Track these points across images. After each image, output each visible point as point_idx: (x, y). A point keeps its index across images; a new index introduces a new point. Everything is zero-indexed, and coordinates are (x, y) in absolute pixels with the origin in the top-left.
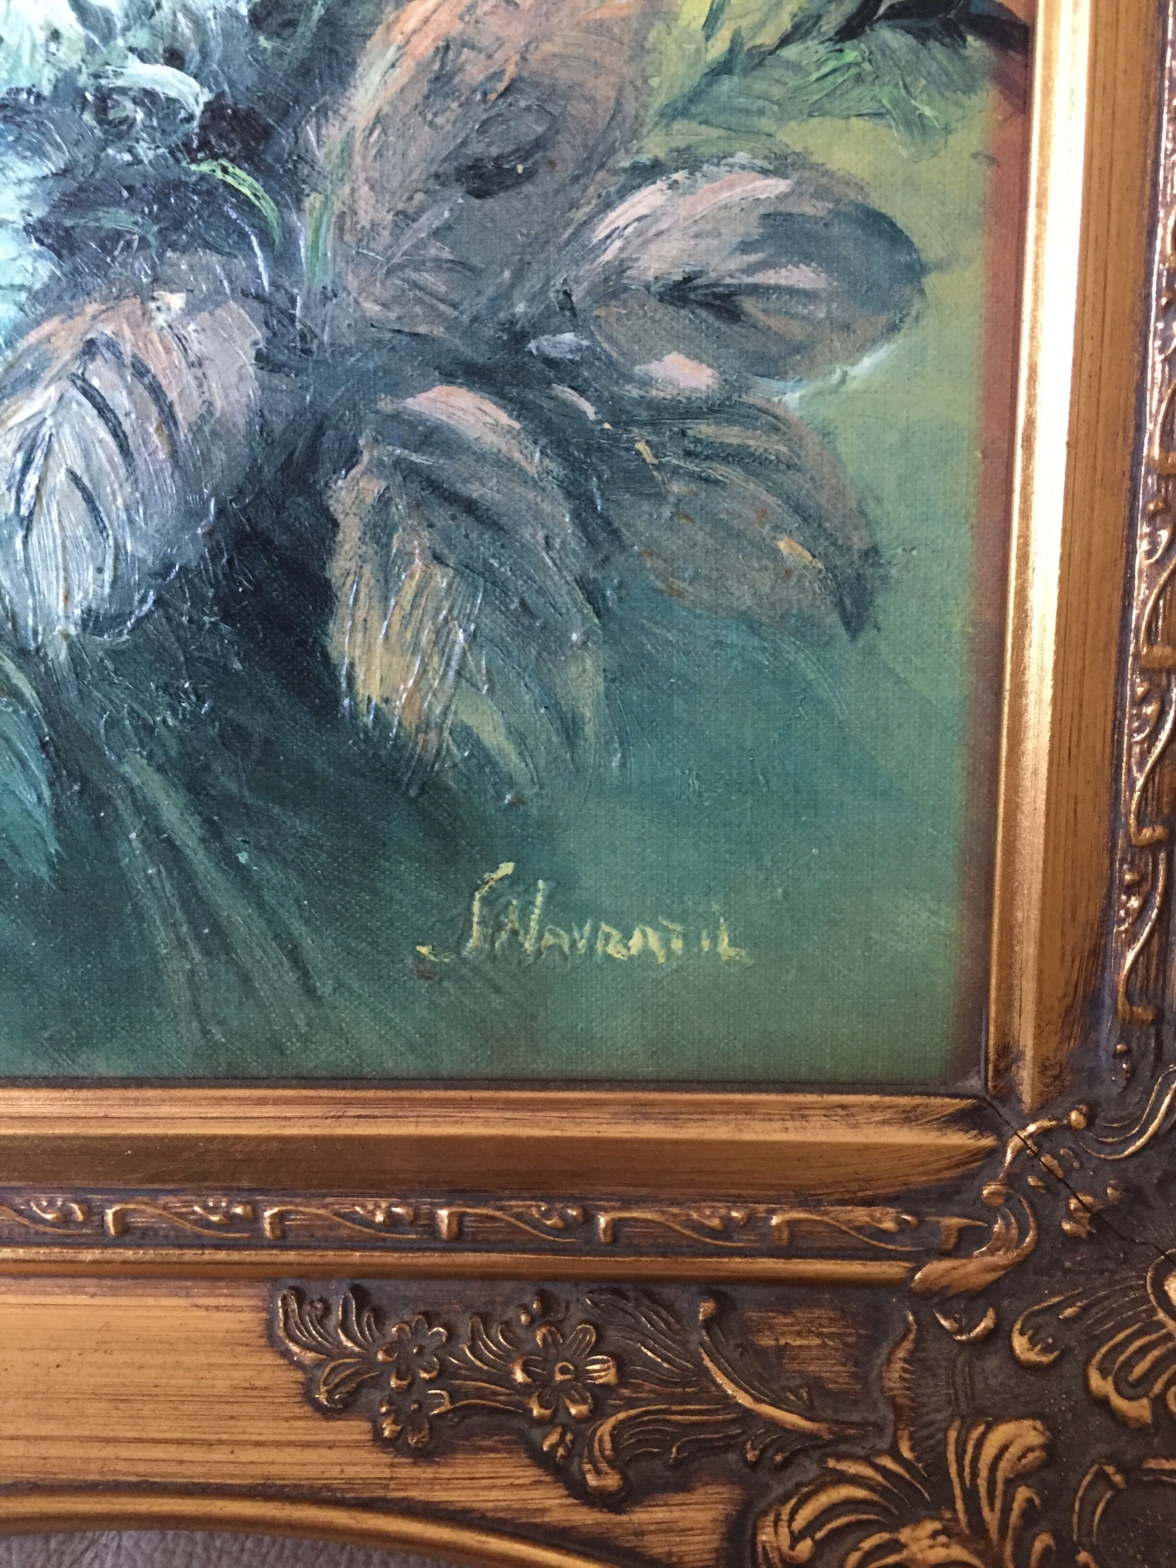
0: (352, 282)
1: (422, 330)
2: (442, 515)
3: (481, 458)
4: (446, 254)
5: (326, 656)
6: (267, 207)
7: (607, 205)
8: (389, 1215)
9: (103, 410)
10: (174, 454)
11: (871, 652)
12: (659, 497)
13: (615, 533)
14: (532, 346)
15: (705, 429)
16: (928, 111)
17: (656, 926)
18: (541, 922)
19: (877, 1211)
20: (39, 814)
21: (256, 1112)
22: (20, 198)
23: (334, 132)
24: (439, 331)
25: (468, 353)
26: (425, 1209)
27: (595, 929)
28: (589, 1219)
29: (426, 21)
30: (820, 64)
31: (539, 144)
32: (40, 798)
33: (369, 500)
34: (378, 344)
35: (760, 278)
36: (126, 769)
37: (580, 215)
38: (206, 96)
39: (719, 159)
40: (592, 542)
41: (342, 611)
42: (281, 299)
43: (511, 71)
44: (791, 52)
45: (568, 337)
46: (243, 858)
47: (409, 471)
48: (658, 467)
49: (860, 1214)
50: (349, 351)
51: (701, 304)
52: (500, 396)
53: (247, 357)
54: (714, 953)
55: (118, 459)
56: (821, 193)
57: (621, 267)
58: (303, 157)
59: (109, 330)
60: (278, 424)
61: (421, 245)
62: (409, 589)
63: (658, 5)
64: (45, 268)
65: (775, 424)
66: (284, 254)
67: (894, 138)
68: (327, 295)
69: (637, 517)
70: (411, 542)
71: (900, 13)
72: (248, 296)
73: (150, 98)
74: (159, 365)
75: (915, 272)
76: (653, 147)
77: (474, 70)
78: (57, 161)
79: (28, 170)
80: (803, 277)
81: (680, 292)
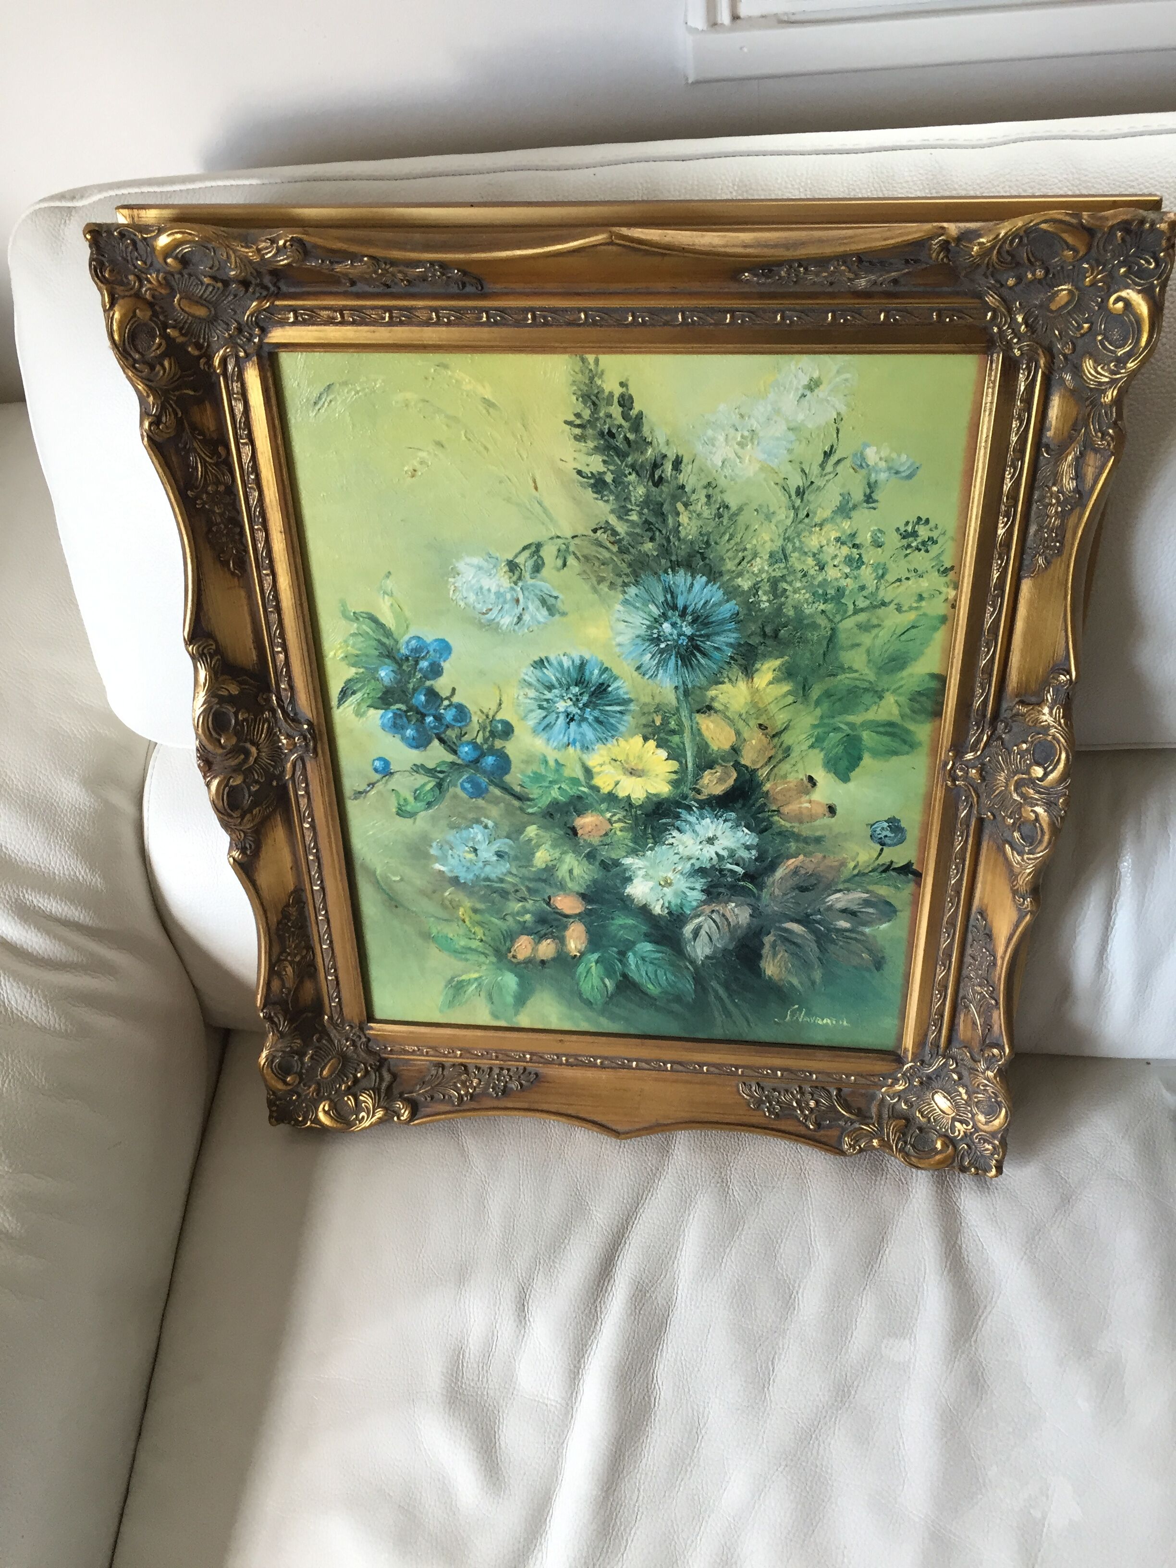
0: (772, 904)
1: (787, 913)
2: (787, 944)
3: (798, 935)
4: (793, 901)
5: (759, 967)
6: (755, 890)
7: (829, 895)
9: (714, 921)
10: (730, 930)
11: (882, 975)
12: (837, 944)
13: (826, 950)
14: (811, 917)
15: (847, 934)
16: (900, 886)
17: (830, 1019)
18: (804, 1016)
20: (692, 991)
22: (700, 885)
23: (771, 879)
24: (791, 913)
25: (796, 917)
27: (816, 1018)
29: (793, 863)
30: (877, 876)
31: (815, 884)
32: (692, 987)
33: (772, 941)
34: (776, 915)
35: (861, 910)
36: (712, 984)
37: (823, 896)
38: (743, 871)
39: (854, 890)
40: (821, 951)
41: (764, 959)
42: (756, 906)
43: (811, 872)
44: (871, 874)
45: (819, 916)
46: (736, 1001)
47: (782, 936)
48: (837, 940)
50: (770, 916)
51: (849, 913)
52: (804, 926)
53: (748, 915)
54: (842, 1026)
55: (717, 930)
56: (876, 897)
57: (832, 905)
58: (765, 883)
59: (717, 908)
60: (753, 927)
61: (788, 899)
62: (779, 956)
63: (843, 864)
64: (704, 897)
65: (863, 934)
66: (758, 898)
67: (892, 890)
68: (766, 906)
69: (832, 948)
70: (780, 948)
71: (895, 869)
72: (748, 905)
73: (731, 871)
74: (728, 915)
75: (895, 911)
76: (841, 887)
77: (803, 872)
78: (710, 879)
79: (702, 880)
80: (871, 910)
81: (844, 911)
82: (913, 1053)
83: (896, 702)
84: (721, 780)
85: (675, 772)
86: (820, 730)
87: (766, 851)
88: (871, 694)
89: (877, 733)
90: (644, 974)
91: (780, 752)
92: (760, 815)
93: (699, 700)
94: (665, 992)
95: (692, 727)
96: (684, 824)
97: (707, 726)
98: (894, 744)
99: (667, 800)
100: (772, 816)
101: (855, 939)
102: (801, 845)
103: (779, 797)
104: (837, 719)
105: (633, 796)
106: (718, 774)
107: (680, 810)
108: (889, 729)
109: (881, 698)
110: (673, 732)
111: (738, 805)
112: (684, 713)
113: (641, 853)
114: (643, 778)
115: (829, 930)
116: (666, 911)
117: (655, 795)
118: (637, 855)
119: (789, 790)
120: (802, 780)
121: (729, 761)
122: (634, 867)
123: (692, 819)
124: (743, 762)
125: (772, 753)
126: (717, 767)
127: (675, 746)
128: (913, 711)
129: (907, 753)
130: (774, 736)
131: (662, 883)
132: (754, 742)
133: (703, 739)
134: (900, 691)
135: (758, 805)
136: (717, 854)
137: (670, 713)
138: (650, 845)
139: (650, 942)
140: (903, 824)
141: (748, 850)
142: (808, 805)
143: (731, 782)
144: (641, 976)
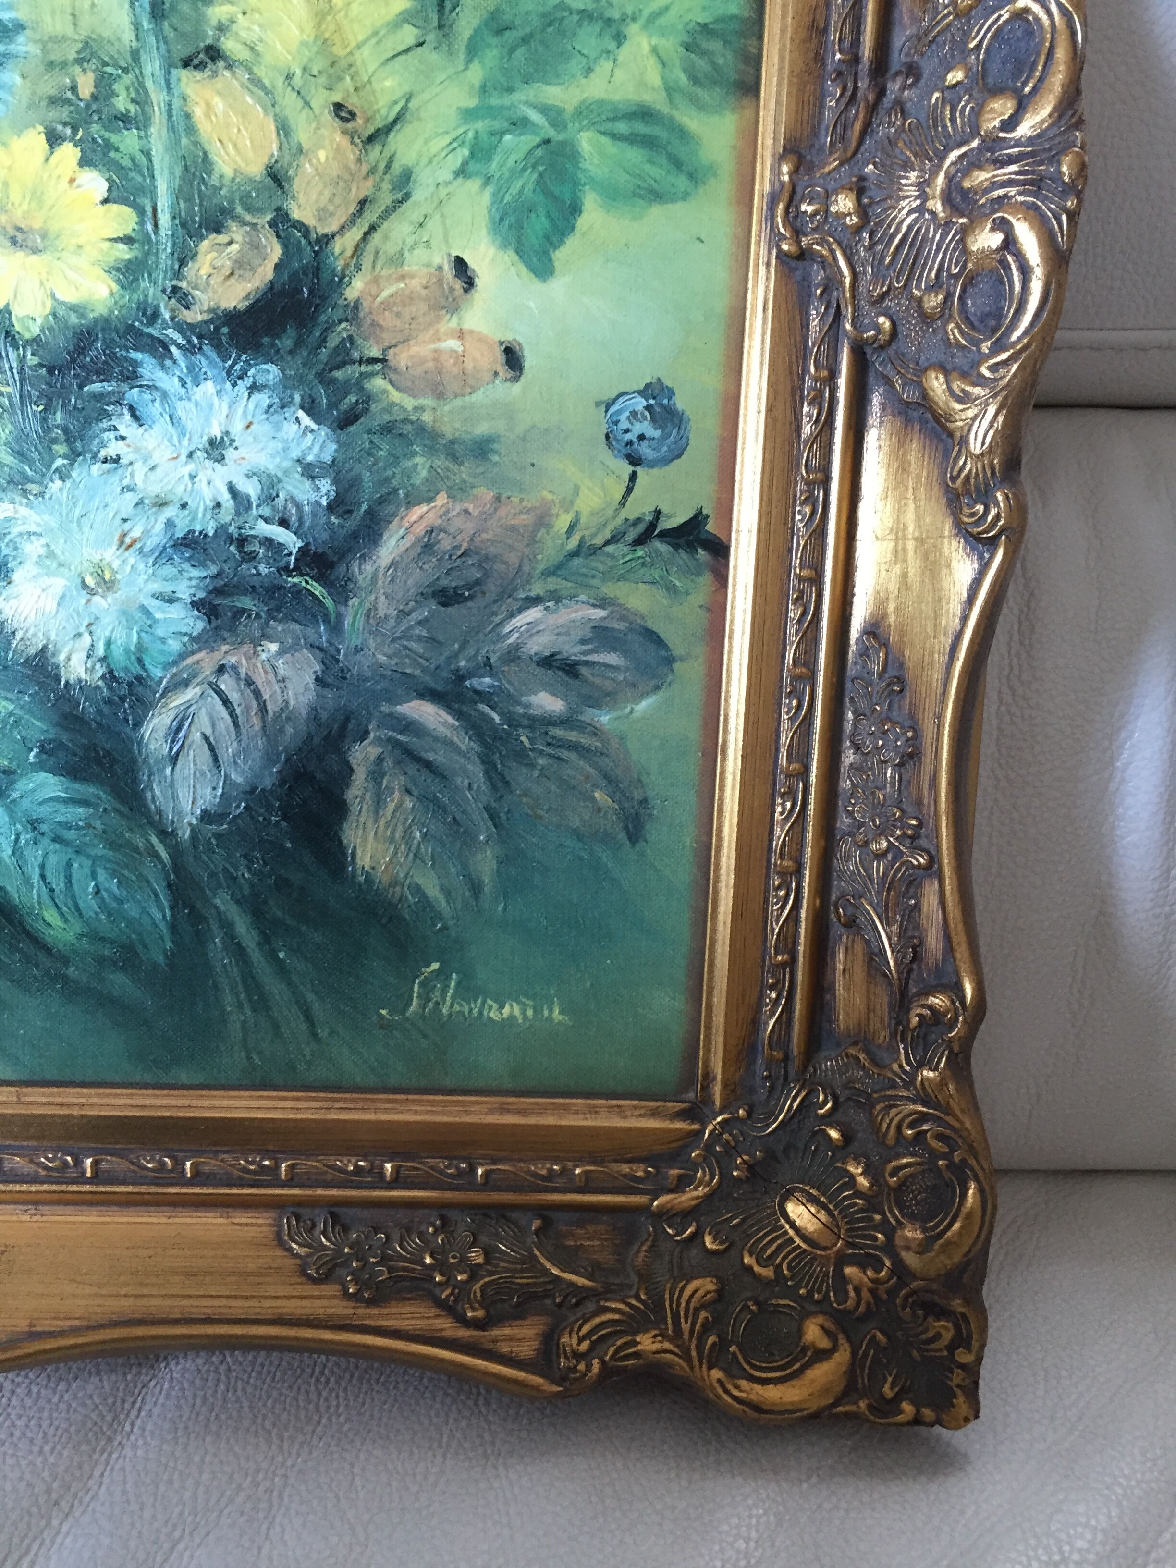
0: (372, 643)
1: (408, 671)
2: (412, 769)
3: (436, 739)
4: (424, 633)
5: (340, 842)
6: (328, 602)
7: (512, 615)
8: (356, 1166)
9: (226, 702)
10: (264, 727)
11: (642, 854)
12: (532, 766)
13: (507, 783)
14: (467, 683)
15: (558, 732)
16: (678, 583)
17: (518, 1002)
18: (453, 998)
19: (634, 1166)
20: (162, 926)
21: (281, 1104)
22: (190, 587)
23: (368, 568)
24: (418, 672)
25: (432, 684)
26: (377, 1163)
27: (484, 1003)
28: (472, 1170)
29: (422, 517)
30: (624, 556)
31: (478, 582)
32: (164, 916)
33: (372, 758)
34: (383, 676)
35: (589, 658)
36: (218, 901)
37: (497, 619)
38: (300, 544)
39: (571, 597)
40: (494, 788)
41: (352, 818)
42: (332, 650)
43: (465, 546)
44: (610, 549)
45: (487, 680)
46: (281, 955)
47: (397, 744)
48: (532, 750)
49: (625, 1168)
50: (366, 680)
51: (558, 668)
52: (449, 708)
53: (310, 679)
54: (550, 1019)
55: (232, 729)
56: (623, 618)
57: (517, 647)
58: (350, 579)
59: (233, 660)
60: (324, 715)
61: (411, 628)
62: (391, 807)
63: (543, 520)
64: (200, 625)
65: (596, 731)
66: (336, 628)
67: (660, 595)
68: (358, 650)
69: (520, 776)
70: (395, 781)
71: (665, 535)
72: (314, 647)
73: (268, 542)
74: (260, 679)
75: (670, 661)
76: (537, 589)
77: (445, 544)
78: (213, 570)
79: (196, 573)
80: (612, 658)
81: (548, 662)
82: (725, 1085)
83: (655, 50)
84: (240, 267)
85: (127, 240)
86: (480, 125)
87: (355, 483)
88: (597, 27)
89: (615, 137)
90: (36, 878)
91: (386, 186)
92: (338, 374)
93: (187, 28)
94: (93, 935)
95: (170, 105)
96: (147, 396)
97: (209, 107)
98: (654, 171)
99: (105, 323)
100: (373, 374)
101: (574, 747)
102: (440, 462)
103: (387, 319)
104: (518, 96)
105: (18, 312)
106: (235, 247)
107: (138, 356)
108: (641, 128)
109: (620, 38)
110: (125, 119)
111: (286, 342)
112: (152, 66)
113: (34, 488)
114: (46, 257)
115: (511, 720)
116: (100, 670)
117: (74, 308)
118: (25, 492)
119: (410, 298)
120: (440, 268)
121: (260, 211)
122: (15, 531)
123: (169, 382)
124: (296, 214)
125: (366, 188)
126: (234, 226)
127: (126, 162)
128: (695, 80)
129: (685, 196)
130: (371, 139)
131: (90, 581)
132: (322, 155)
133: (196, 143)
134: (662, 21)
135: (333, 341)
136: (232, 490)
137: (116, 66)
138: (59, 462)
139: (54, 772)
140: (680, 403)
141: (313, 478)
142: (453, 344)
143: (266, 273)
144: (27, 881)
